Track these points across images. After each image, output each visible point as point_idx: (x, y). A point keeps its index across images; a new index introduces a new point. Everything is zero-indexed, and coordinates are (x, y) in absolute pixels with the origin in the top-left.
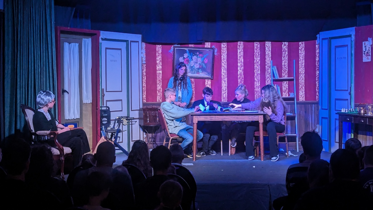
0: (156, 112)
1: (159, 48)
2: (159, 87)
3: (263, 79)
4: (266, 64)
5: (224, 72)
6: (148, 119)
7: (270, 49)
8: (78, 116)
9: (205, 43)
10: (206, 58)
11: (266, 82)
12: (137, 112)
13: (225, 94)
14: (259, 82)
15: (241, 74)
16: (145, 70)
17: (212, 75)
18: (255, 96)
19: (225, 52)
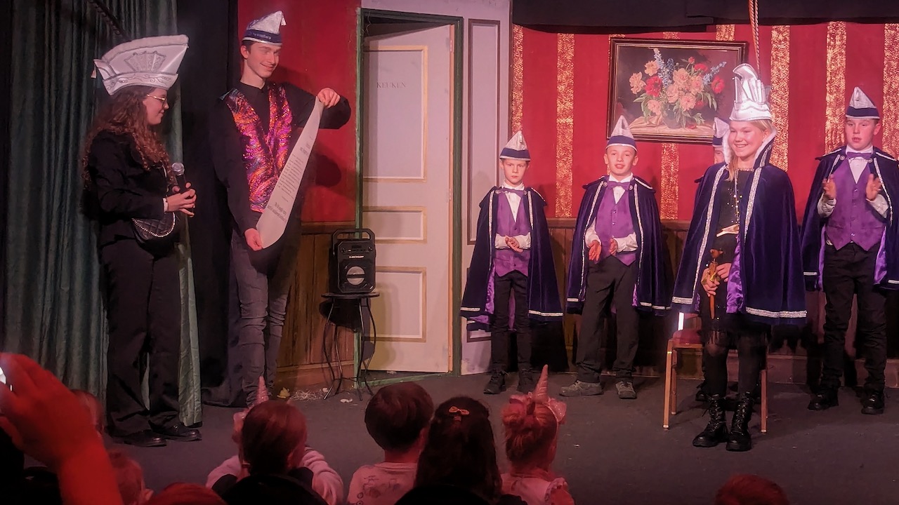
1: (566, 44)
2: (564, 169)
9: (718, 26)
10: (718, 74)
19: (782, 55)
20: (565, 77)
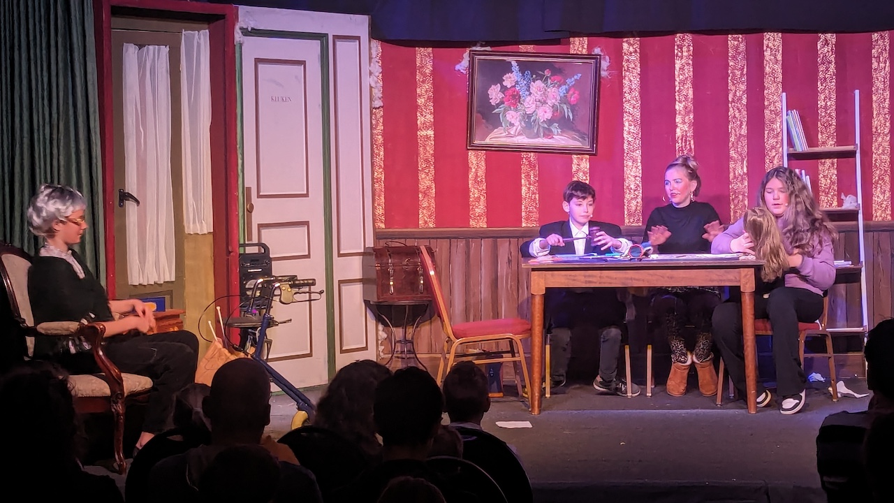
0: (416, 260)
1: (424, 58)
2: (426, 181)
3: (757, 152)
4: (766, 103)
5: (631, 131)
6: (391, 283)
7: (779, 57)
8: (169, 275)
9: (571, 39)
10: (573, 86)
11: (767, 161)
12: (357, 261)
13: (634, 202)
14: (743, 163)
15: (684, 138)
16: (381, 127)
17: (594, 139)
18: (732, 207)
19: (633, 66)
20: (424, 91)
